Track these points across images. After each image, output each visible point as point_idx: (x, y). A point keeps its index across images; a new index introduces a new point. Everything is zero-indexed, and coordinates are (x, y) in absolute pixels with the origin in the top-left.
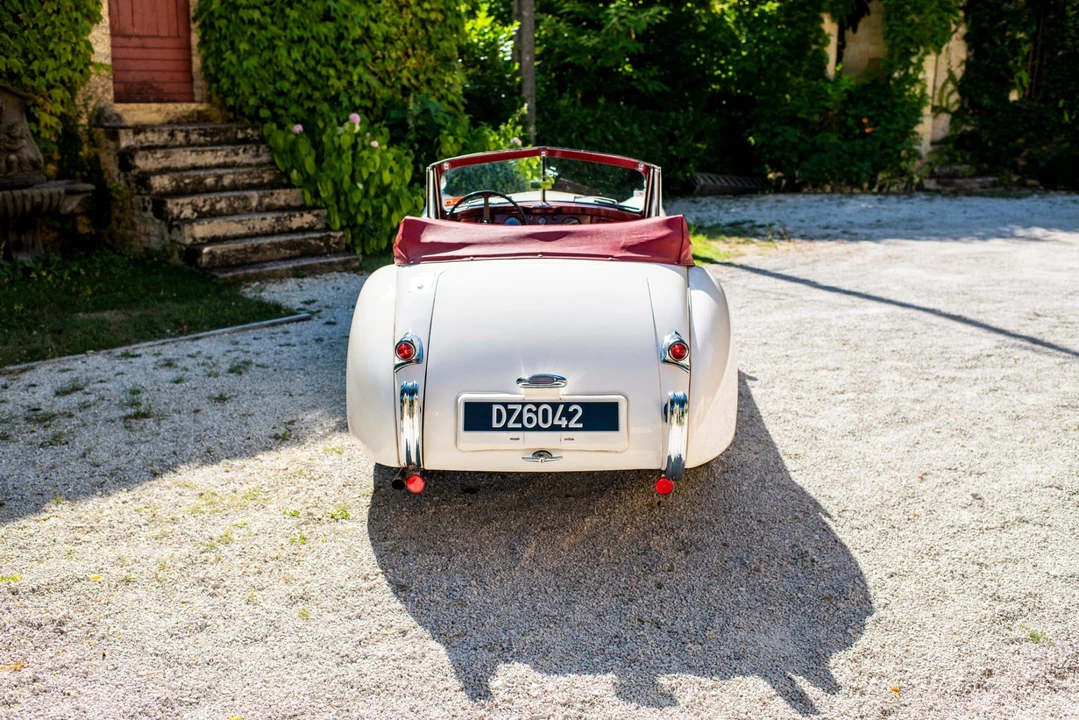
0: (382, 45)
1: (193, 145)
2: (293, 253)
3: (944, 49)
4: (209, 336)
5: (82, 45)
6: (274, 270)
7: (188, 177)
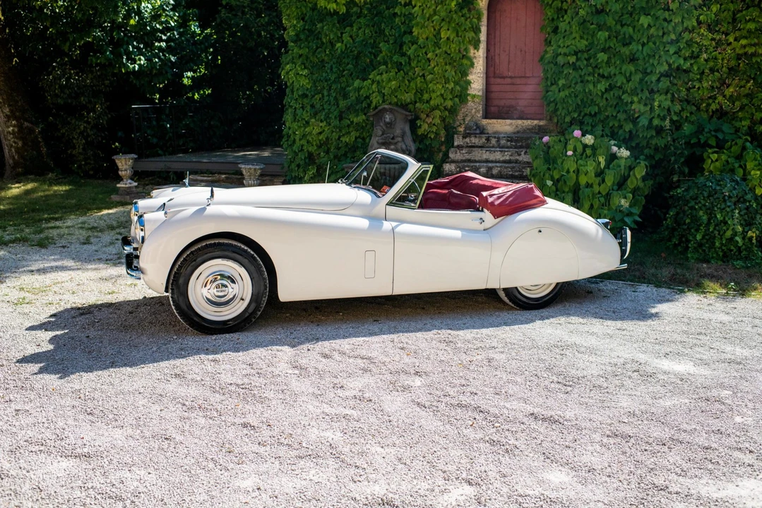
1: (502, 147)
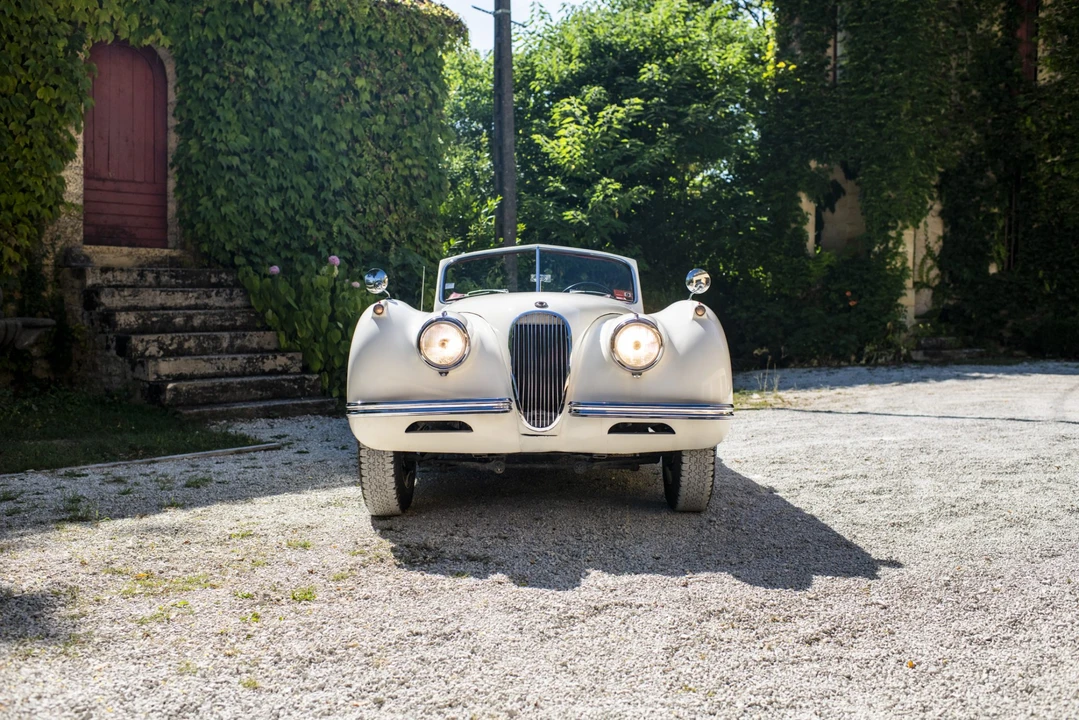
0: (364, 199)
1: (164, 286)
2: (264, 394)
3: (921, 225)
4: (166, 461)
5: (54, 180)
6: (243, 409)
7: (156, 315)
